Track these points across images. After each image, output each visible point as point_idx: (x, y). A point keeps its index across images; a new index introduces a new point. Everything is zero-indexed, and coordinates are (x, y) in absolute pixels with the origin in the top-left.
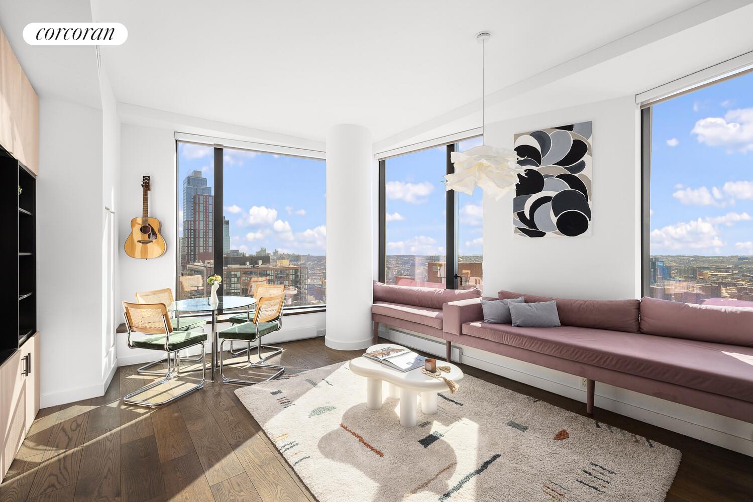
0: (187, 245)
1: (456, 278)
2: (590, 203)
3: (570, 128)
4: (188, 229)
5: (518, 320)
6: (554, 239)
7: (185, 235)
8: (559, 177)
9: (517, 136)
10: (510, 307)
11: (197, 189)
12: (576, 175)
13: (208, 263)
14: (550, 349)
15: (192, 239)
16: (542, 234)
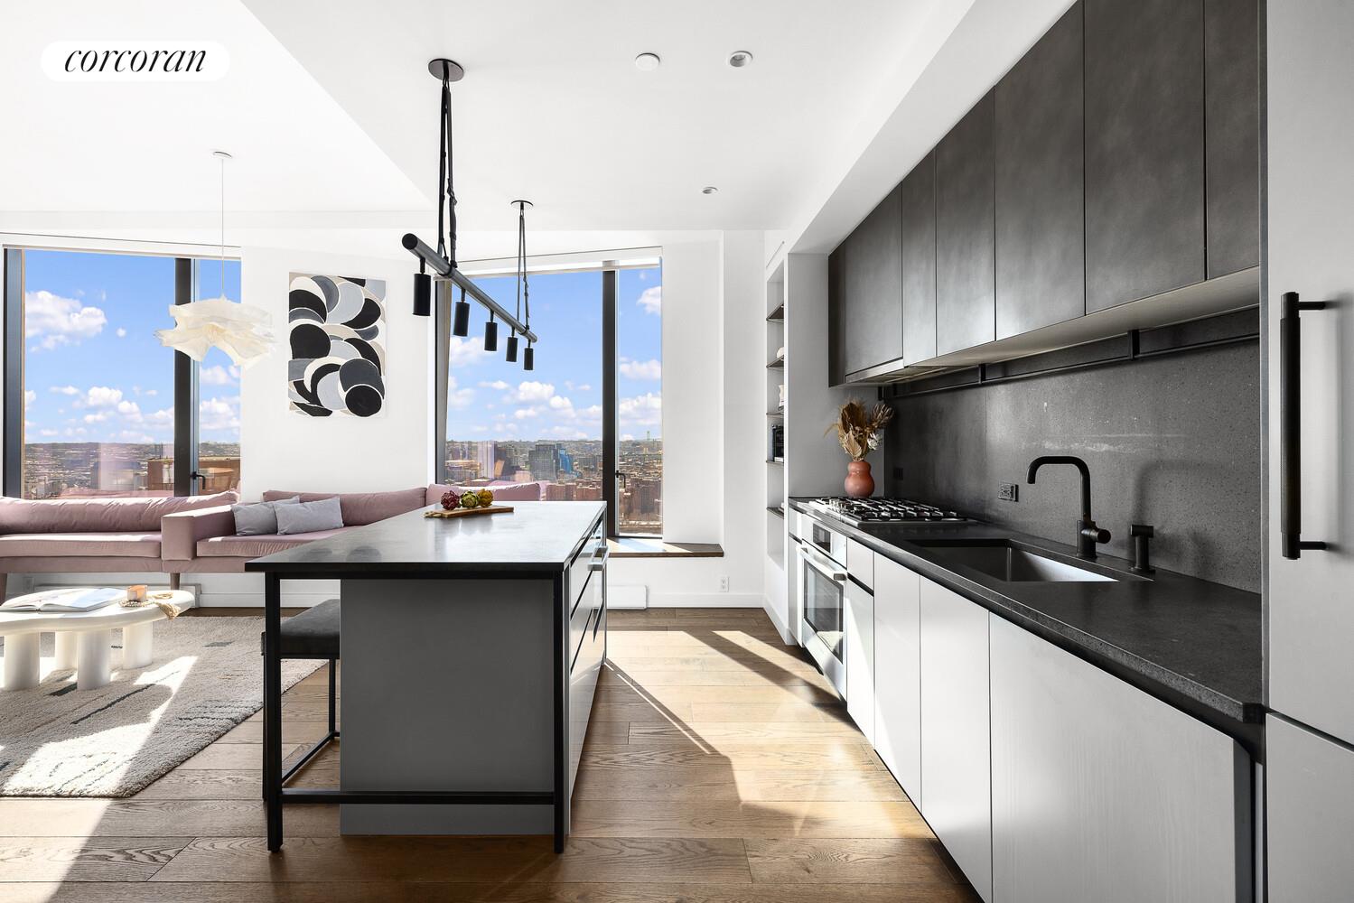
1: (194, 479)
2: (383, 377)
3: (361, 282)
5: (286, 525)
6: (342, 417)
8: (348, 340)
9: (293, 276)
10: (276, 510)
12: (369, 342)
16: (327, 413)
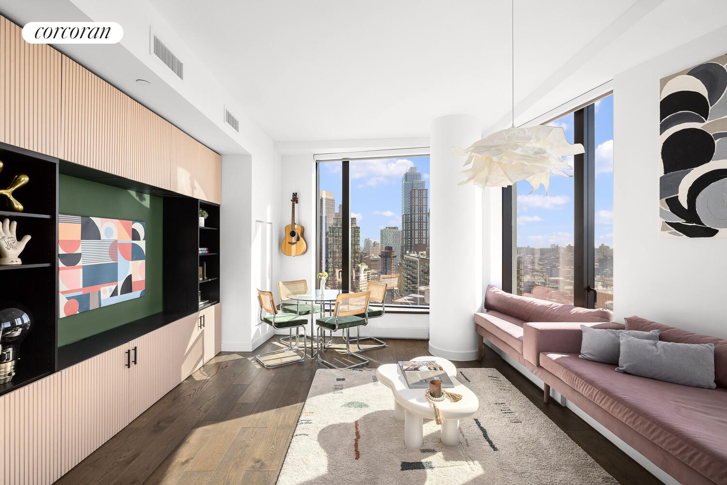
0: (405, 237)
1: (589, 291)
4: (406, 223)
5: (625, 363)
7: (403, 228)
9: (664, 82)
11: (413, 184)
13: (422, 254)
14: (621, 414)
15: (409, 232)
16: (710, 232)
